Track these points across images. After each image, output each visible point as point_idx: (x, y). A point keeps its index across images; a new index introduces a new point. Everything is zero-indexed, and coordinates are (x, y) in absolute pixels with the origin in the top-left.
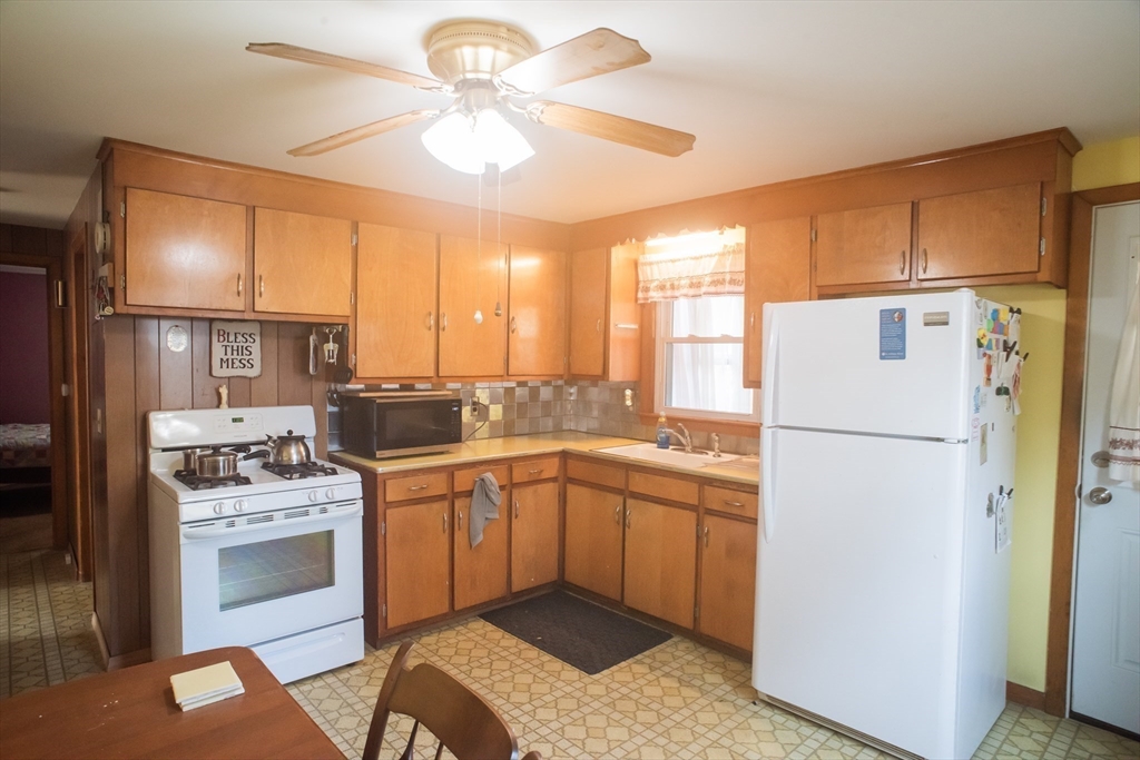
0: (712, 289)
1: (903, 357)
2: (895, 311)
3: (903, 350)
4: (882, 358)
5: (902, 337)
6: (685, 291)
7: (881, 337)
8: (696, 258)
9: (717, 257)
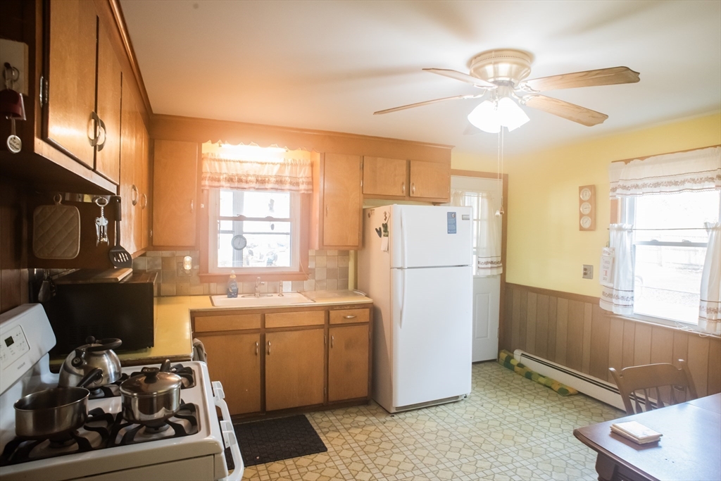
0: (276, 186)
1: (455, 233)
2: (452, 213)
3: (456, 230)
4: (449, 233)
5: (455, 224)
6: (253, 185)
7: (448, 224)
8: (262, 163)
9: (279, 165)
